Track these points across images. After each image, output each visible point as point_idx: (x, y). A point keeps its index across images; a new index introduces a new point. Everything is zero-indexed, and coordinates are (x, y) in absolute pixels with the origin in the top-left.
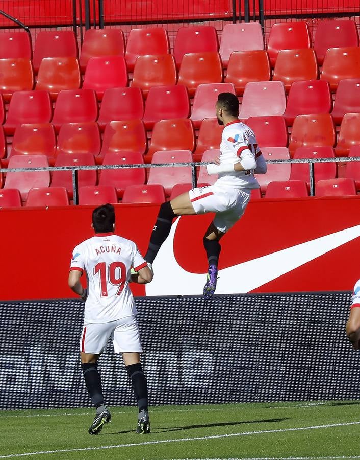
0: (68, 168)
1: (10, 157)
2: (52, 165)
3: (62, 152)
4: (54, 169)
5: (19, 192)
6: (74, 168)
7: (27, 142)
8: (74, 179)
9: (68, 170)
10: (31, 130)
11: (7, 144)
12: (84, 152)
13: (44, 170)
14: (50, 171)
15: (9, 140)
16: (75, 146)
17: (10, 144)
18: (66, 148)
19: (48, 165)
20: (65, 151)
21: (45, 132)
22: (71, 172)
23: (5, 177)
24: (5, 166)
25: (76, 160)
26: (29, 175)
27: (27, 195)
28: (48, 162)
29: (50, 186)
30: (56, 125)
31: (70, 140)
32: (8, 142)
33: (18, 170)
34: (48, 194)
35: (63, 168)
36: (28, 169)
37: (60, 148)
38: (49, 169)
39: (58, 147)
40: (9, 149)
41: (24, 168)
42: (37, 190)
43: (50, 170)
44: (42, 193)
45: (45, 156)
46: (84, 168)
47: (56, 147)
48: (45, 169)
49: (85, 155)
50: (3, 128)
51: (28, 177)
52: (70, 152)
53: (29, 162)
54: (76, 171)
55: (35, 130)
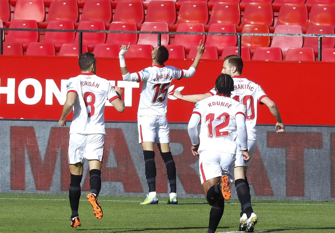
0: (315, 35)
1: (277, 25)
2: (304, 33)
3: (312, 24)
4: (306, 35)
5: (281, 50)
6: (320, 35)
7: (288, 16)
8: (319, 43)
9: (316, 36)
10: (291, 8)
11: (274, 17)
12: (327, 25)
13: (299, 36)
14: (303, 37)
15: (276, 14)
16: (322, 20)
17: (277, 16)
18: (315, 21)
19: (301, 32)
20: (314, 23)
21: (300, 10)
22: (317, 38)
23: (272, 40)
24: (272, 31)
25: (321, 30)
26: (288, 38)
27: (286, 53)
28: (302, 30)
29: (302, 47)
30: (309, 5)
31: (318, 16)
32: (275, 15)
33: (281, 35)
34: (301, 53)
35: (312, 35)
36: (288, 35)
37: (311, 21)
38: (302, 35)
39: (309, 21)
40: (276, 20)
41: (285, 34)
42: (294, 49)
43: (304, 36)
44: (297, 52)
45: (300, 26)
46: (326, 36)
47: (308, 21)
48: (300, 35)
49: (328, 27)
50: (272, 6)
51: (288, 40)
52: (318, 24)
53: (289, 30)
54: (321, 38)
55: (294, 8)
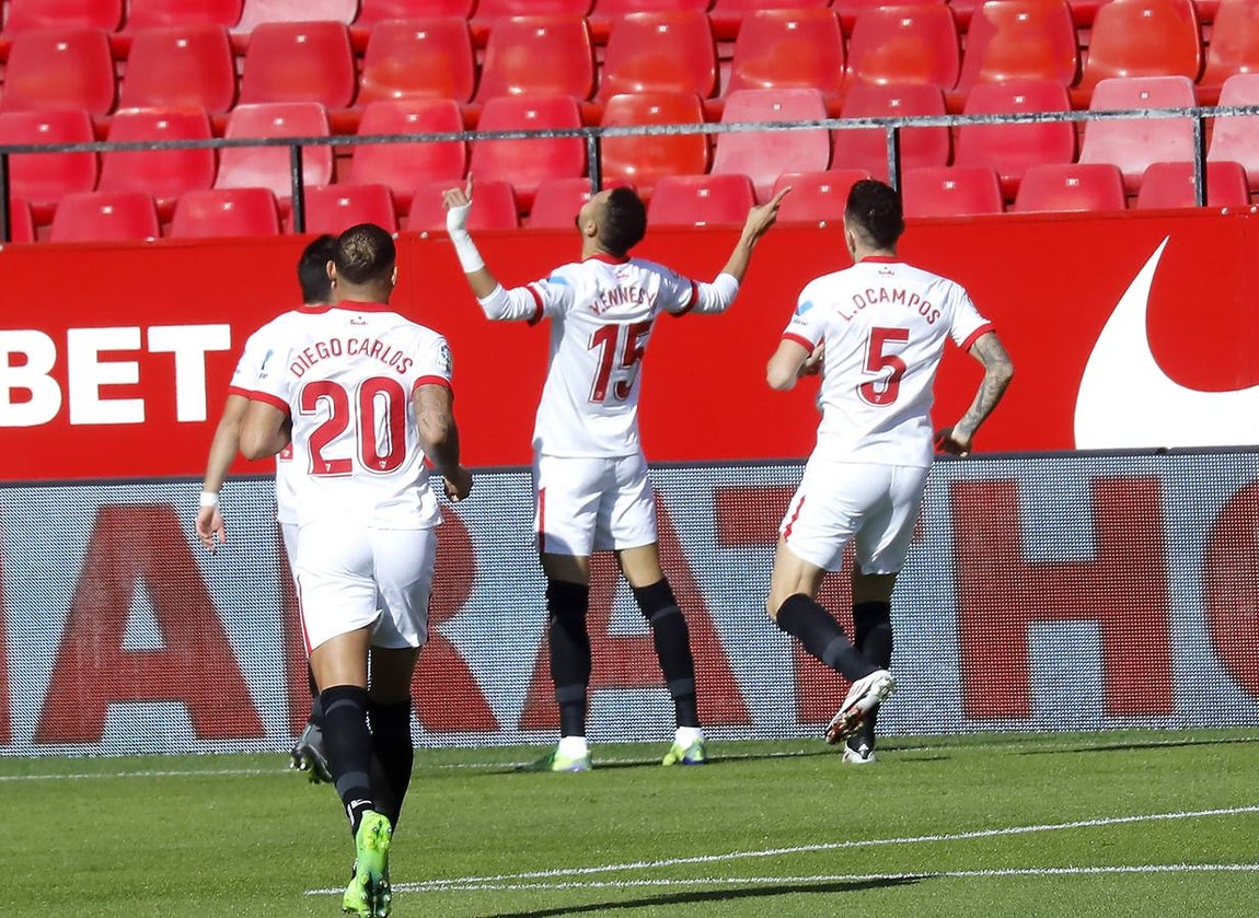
0: (874, 122)
1: (729, 92)
2: (834, 114)
3: (860, 82)
4: (841, 125)
5: (751, 184)
6: (892, 122)
7: (770, 55)
8: (891, 149)
9: (876, 126)
10: (779, 26)
11: (719, 61)
12: (917, 81)
13: (814, 127)
14: (830, 131)
15: (725, 50)
16: (895, 66)
17: (729, 60)
18: (869, 70)
19: (825, 116)
20: (869, 79)
21: (814, 30)
22: (883, 133)
23: (715, 146)
24: (714, 116)
25: (895, 103)
26: (775, 139)
27: (771, 192)
28: (826, 107)
29: (829, 168)
30: (846, 11)
31: (882, 50)
32: (721, 55)
33: (747, 128)
34: (825, 189)
35: (863, 122)
36: (774, 124)
37: (855, 72)
38: (827, 124)
39: (849, 70)
40: (726, 73)
41: (762, 124)
42: (796, 178)
43: (832, 127)
44: (809, 186)
45: (817, 92)
46: (917, 123)
47: (845, 68)
48: (816, 124)
49: (917, 89)
50: (711, 21)
51: (775, 146)
52: (882, 81)
53: (777, 107)
54: (897, 131)
55: (792, 26)
